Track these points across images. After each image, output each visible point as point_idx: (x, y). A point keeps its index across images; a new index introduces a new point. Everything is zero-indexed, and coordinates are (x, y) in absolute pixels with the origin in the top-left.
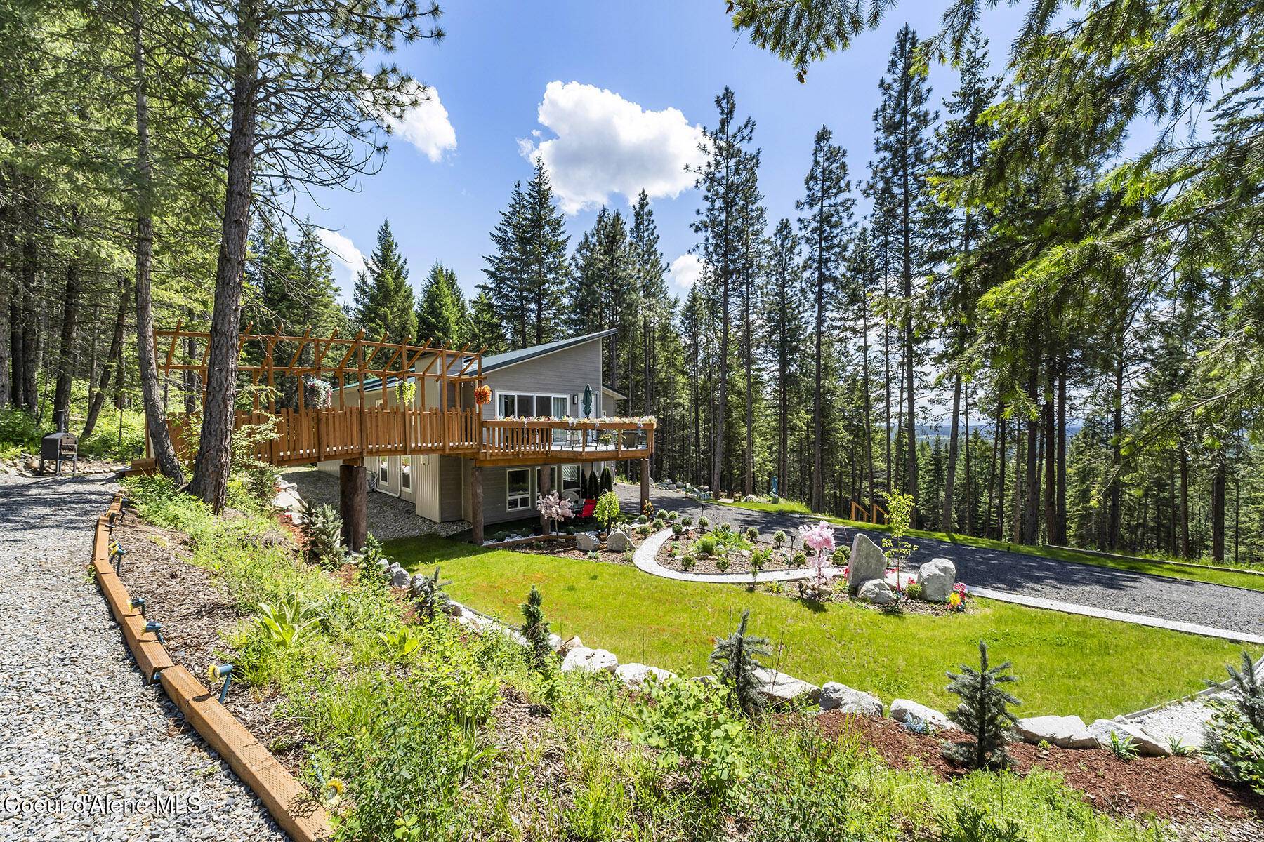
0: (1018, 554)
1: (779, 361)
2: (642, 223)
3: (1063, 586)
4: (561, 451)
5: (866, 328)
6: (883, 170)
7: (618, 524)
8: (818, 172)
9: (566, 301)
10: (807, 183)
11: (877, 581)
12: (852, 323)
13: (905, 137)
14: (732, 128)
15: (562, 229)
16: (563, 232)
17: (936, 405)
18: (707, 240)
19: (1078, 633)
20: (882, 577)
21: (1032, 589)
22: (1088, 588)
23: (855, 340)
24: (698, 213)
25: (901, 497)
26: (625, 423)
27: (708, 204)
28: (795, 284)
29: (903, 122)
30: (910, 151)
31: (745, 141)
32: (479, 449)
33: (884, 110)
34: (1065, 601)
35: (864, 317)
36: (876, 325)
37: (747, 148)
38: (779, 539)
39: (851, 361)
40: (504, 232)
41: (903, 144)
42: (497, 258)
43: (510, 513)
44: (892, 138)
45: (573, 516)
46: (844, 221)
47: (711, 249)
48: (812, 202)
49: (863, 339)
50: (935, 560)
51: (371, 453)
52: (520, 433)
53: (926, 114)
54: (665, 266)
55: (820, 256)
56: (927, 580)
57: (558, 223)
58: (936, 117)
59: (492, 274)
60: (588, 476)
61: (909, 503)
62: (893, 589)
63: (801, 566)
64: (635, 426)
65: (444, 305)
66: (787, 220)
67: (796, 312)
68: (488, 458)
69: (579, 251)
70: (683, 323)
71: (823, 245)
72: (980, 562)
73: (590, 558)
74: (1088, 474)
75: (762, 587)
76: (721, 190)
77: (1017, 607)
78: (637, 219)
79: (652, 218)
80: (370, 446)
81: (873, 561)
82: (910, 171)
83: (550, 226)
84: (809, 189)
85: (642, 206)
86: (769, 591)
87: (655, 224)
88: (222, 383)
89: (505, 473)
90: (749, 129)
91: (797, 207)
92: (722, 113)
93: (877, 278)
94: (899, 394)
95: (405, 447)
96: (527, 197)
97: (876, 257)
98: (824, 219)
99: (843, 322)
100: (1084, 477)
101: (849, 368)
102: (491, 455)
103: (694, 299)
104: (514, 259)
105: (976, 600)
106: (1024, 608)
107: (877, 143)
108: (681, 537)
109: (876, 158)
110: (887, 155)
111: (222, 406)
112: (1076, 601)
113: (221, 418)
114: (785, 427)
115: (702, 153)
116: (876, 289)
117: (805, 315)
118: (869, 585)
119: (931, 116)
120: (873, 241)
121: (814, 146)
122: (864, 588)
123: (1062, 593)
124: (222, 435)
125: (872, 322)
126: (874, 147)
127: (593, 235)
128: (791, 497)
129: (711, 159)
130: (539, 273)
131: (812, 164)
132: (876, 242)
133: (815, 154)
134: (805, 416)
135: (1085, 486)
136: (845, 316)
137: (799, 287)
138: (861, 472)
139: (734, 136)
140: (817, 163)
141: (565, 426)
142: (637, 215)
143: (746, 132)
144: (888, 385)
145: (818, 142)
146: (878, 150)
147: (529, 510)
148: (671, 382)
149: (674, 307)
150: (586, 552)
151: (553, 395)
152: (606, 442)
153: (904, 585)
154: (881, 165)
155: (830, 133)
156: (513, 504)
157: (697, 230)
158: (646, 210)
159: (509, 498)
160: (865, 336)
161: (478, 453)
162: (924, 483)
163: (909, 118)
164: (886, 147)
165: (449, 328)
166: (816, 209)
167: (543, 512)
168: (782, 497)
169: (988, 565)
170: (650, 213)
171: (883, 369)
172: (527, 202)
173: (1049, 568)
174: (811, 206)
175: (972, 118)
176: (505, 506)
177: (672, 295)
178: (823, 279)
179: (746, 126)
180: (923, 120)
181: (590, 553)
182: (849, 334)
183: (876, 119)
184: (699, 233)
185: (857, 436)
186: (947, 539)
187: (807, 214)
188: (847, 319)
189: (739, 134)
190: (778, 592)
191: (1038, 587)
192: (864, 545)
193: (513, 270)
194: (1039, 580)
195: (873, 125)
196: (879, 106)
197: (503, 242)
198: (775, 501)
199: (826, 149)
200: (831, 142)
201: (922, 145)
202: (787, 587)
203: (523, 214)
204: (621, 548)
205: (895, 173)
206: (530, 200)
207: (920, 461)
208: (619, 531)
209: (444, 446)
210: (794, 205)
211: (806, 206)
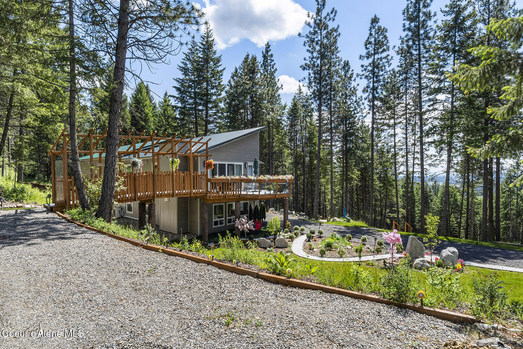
0: (482, 246)
1: (342, 141)
2: (267, 61)
3: (506, 260)
4: (247, 194)
5: (395, 124)
6: (407, 41)
7: (281, 233)
8: (372, 40)
9: (222, 105)
10: (366, 45)
11: (421, 259)
12: (387, 121)
13: (419, 25)
14: (324, 14)
15: (220, 64)
16: (221, 65)
17: (432, 167)
18: (310, 75)
19: (516, 279)
20: (423, 257)
21: (492, 262)
22: (518, 261)
23: (389, 131)
24: (305, 59)
25: (433, 217)
26: (279, 179)
27: (310, 55)
28: (352, 97)
29: (418, 16)
30: (422, 32)
31: (331, 21)
32: (207, 194)
33: (408, 8)
34: (508, 266)
35: (393, 118)
36: (400, 122)
37: (331, 25)
38: (364, 240)
39: (380, 141)
40: (186, 64)
41: (417, 27)
42: (181, 80)
43: (214, 228)
44: (413, 24)
45: (254, 229)
46: (387, 67)
47: (312, 80)
48: (368, 56)
49: (393, 131)
50: (448, 248)
51: (158, 196)
52: (227, 184)
53: (430, 13)
54: (280, 86)
55: (373, 86)
56: (445, 257)
57: (218, 61)
58: (435, 15)
59: (178, 89)
60: (253, 207)
61: (437, 220)
62: (429, 262)
63: (379, 253)
64: (284, 180)
65: (146, 105)
66: (348, 61)
67: (353, 113)
68: (211, 198)
69: (232, 77)
70: (288, 118)
71: (375, 79)
72: (465, 250)
73: (269, 251)
74: (508, 204)
75: (364, 264)
76: (318, 48)
77: (487, 270)
78: (264, 59)
79: (272, 59)
80: (158, 193)
81: (418, 249)
82: (421, 42)
83: (213, 62)
84: (367, 48)
85: (267, 52)
86: (367, 265)
87: (274, 62)
88: (113, 162)
89: (212, 206)
90: (333, 14)
91: (360, 58)
92: (318, 4)
93: (401, 98)
94: (412, 161)
95: (173, 193)
96: (200, 45)
97: (401, 86)
98: (375, 65)
99: (382, 121)
100: (506, 206)
101: (379, 145)
102: (213, 197)
103: (295, 105)
104: (191, 80)
105: (468, 267)
106: (490, 270)
107: (404, 26)
108: (311, 240)
109: (404, 34)
110: (410, 34)
111: (113, 174)
112: (513, 266)
113: (112, 180)
114: (346, 178)
115: (307, 26)
116: (401, 103)
117: (358, 115)
118: (417, 261)
119: (432, 14)
120: (399, 77)
121: (370, 25)
122: (415, 262)
123: (506, 263)
124: (112, 189)
125: (399, 121)
126: (402, 28)
127: (240, 69)
128: (357, 219)
129: (312, 30)
130: (207, 89)
131: (368, 35)
132: (401, 77)
133: (370, 30)
134: (357, 172)
135: (506, 211)
136: (384, 117)
137: (355, 100)
138: (386, 204)
139: (325, 18)
140: (371, 34)
141: (249, 181)
142: (265, 57)
143: (332, 16)
144: (407, 156)
145: (372, 24)
146: (404, 30)
147: (223, 227)
148: (281, 152)
149: (284, 109)
150: (265, 248)
151: (235, 163)
152: (269, 189)
153: (434, 261)
154: (406, 39)
155: (379, 19)
156: (216, 223)
157: (304, 69)
158: (269, 54)
159: (214, 220)
160: (395, 129)
161: (206, 196)
162: (419, 210)
163: (421, 15)
164: (409, 29)
165: (149, 119)
166: (371, 60)
167: (240, 227)
168: (352, 219)
169: (469, 251)
170: (272, 56)
171: (404, 147)
172: (200, 47)
173: (498, 252)
174: (368, 58)
175: (455, 19)
176: (212, 225)
177: (283, 103)
178: (374, 98)
179: (332, 13)
180: (428, 16)
181: (268, 249)
182: (386, 127)
183: (404, 14)
184: (305, 70)
185: (384, 184)
186: (445, 239)
187: (367, 62)
188: (385, 119)
189: (328, 17)
190: (372, 265)
191: (495, 261)
192: (414, 241)
193: (190, 86)
194: (495, 258)
195: (402, 17)
196: (405, 6)
197: (185, 70)
198: (348, 221)
199: (376, 28)
200: (379, 24)
201: (428, 29)
202: (377, 263)
203: (197, 54)
204: (284, 246)
205: (414, 44)
206: (202, 46)
207: (416, 197)
208: (281, 237)
209: (191, 192)
210: (358, 57)
211: (365, 58)
